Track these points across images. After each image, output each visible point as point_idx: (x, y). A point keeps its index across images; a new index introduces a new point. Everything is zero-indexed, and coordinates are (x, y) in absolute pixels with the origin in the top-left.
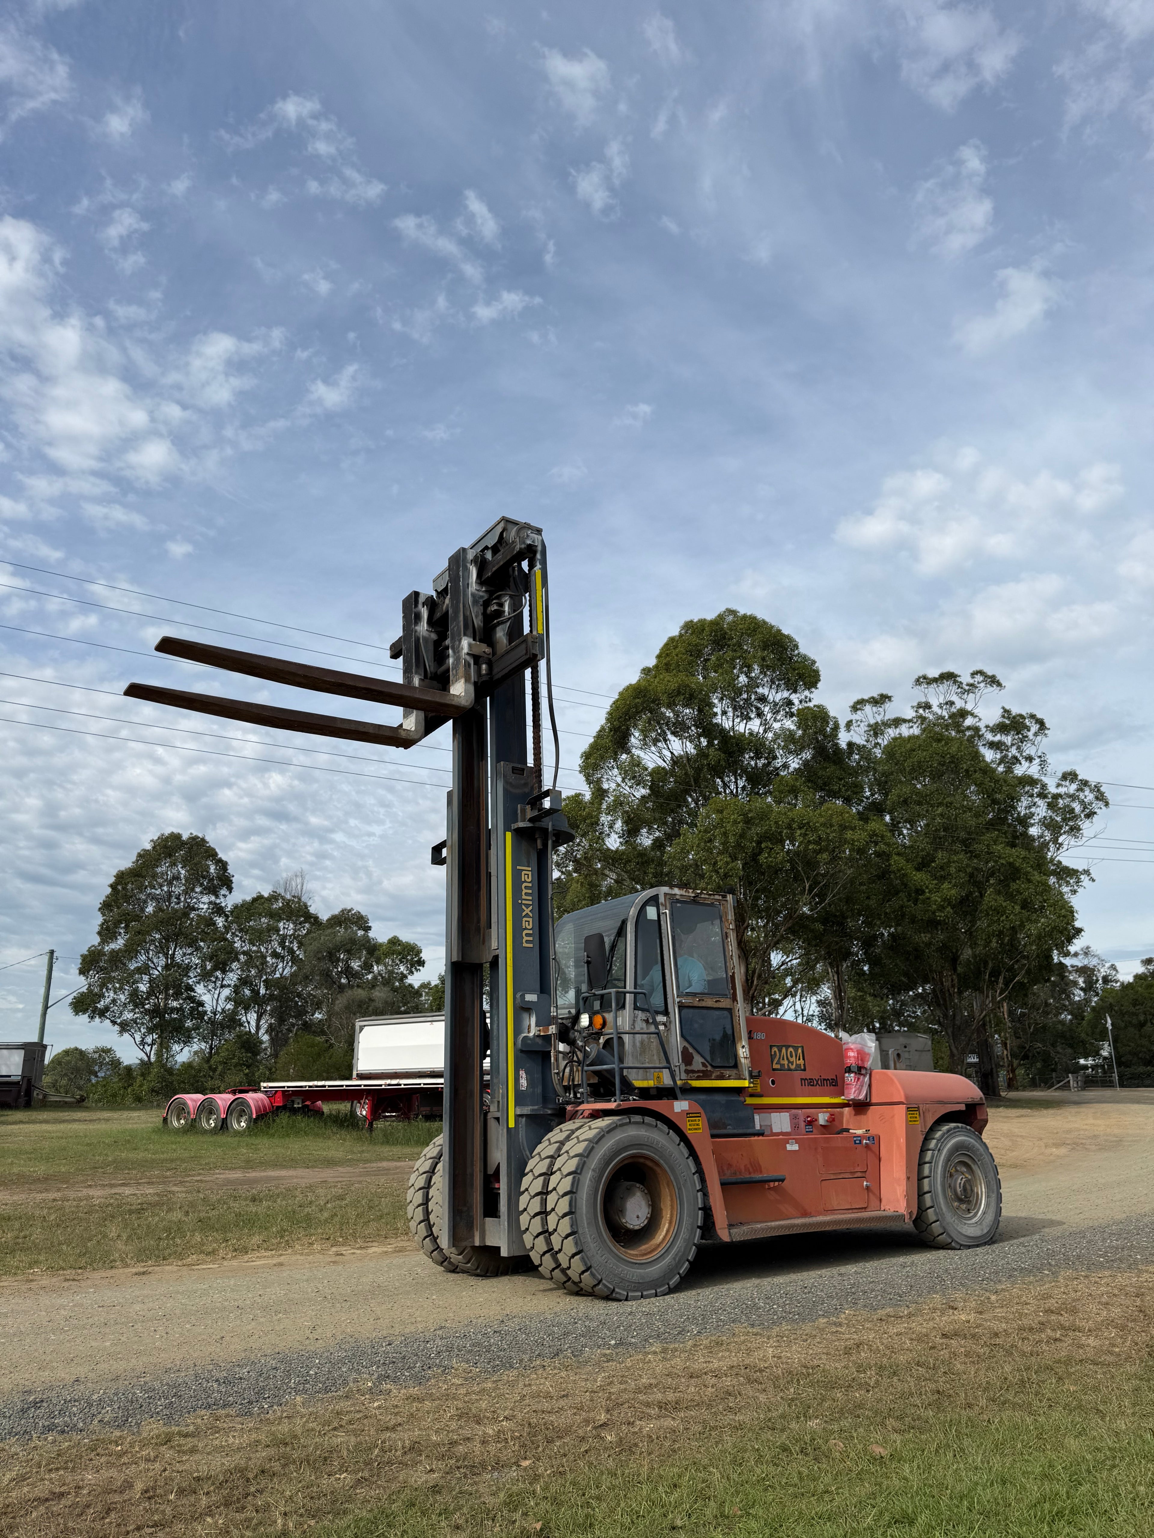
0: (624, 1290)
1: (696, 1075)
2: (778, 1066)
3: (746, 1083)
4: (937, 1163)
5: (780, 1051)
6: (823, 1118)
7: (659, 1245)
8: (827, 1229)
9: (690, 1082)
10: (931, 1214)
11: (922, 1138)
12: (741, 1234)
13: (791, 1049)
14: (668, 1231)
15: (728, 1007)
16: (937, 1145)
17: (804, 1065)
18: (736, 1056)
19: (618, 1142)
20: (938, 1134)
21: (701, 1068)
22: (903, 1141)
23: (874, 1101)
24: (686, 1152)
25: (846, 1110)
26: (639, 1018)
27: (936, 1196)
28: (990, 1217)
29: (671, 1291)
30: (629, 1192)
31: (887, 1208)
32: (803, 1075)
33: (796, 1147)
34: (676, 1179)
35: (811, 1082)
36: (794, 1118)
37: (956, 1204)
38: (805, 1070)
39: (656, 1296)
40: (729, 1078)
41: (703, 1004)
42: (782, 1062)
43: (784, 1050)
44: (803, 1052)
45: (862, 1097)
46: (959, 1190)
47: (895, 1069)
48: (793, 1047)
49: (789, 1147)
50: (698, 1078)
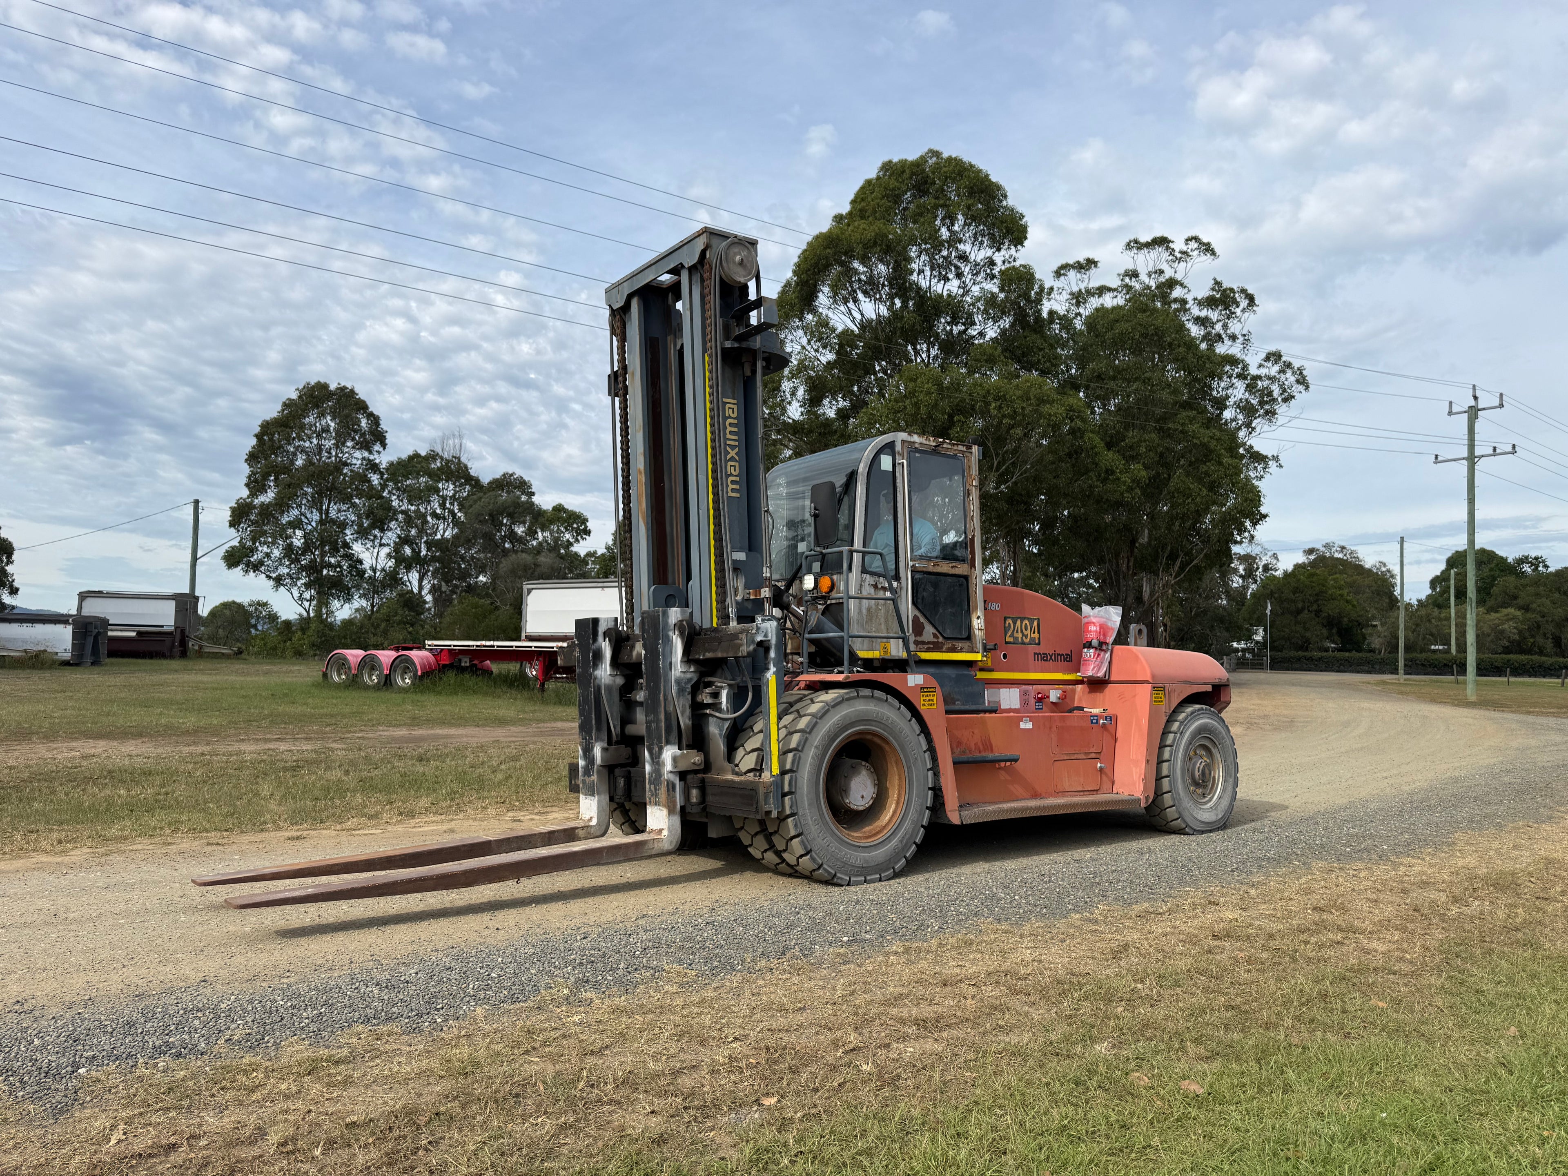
0: (846, 874)
1: (927, 646)
2: (1011, 640)
3: (978, 657)
4: (1178, 746)
5: (1015, 623)
6: (1054, 695)
7: (884, 827)
8: (1061, 812)
9: (922, 654)
10: (1167, 799)
11: (1165, 719)
12: (973, 816)
13: (1026, 622)
14: (894, 812)
15: (965, 573)
16: (1179, 727)
17: (1039, 639)
18: (970, 627)
19: (844, 717)
20: (1182, 716)
21: (932, 639)
22: (1145, 722)
23: (1113, 678)
24: (917, 729)
25: (1079, 687)
26: (867, 583)
27: (1175, 781)
28: (1225, 803)
29: (897, 875)
30: (855, 770)
31: (1120, 791)
32: (1037, 649)
33: (1029, 725)
34: (906, 756)
35: (1044, 657)
36: (1024, 694)
37: (1192, 788)
38: (1039, 644)
39: (880, 880)
40: (961, 651)
41: (937, 569)
42: (1016, 635)
43: (1019, 622)
44: (1039, 625)
45: (1100, 674)
46: (1197, 774)
47: (1136, 645)
48: (1028, 619)
49: (1023, 725)
50: (928, 650)
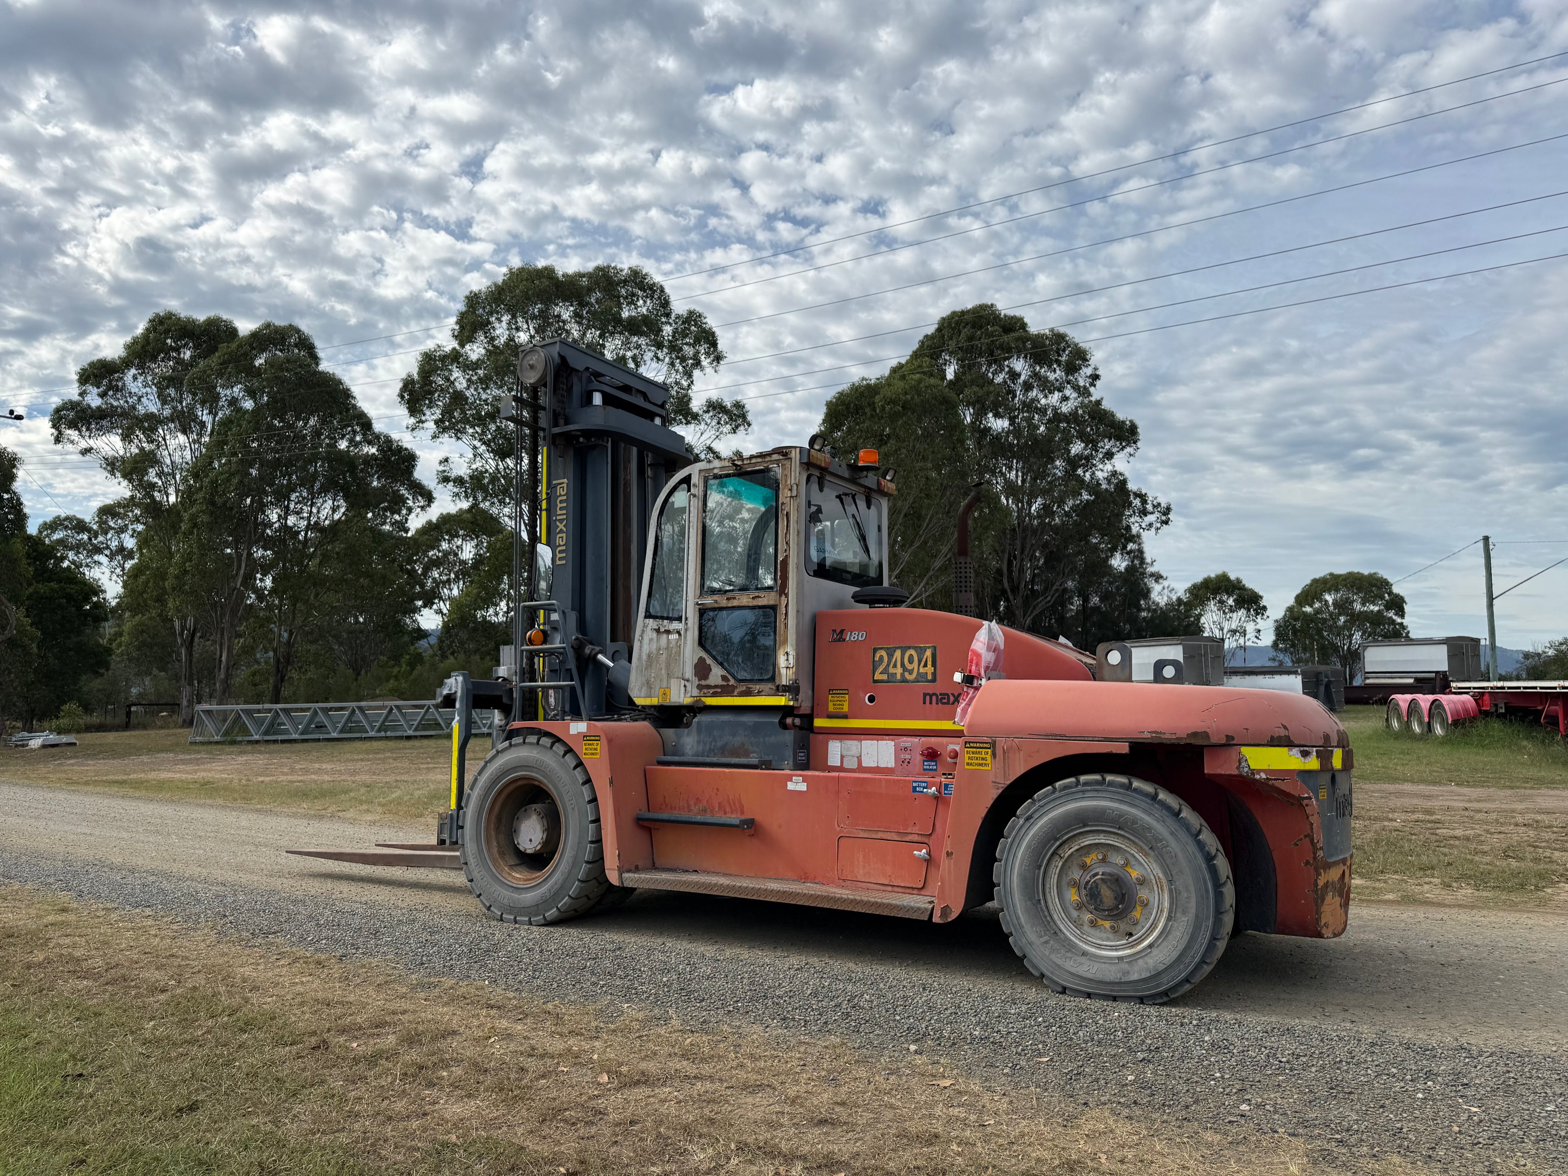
1: (711, 691)
2: (886, 677)
3: (783, 701)
5: (890, 655)
9: (703, 699)
13: (913, 652)
15: (772, 603)
17: (934, 674)
18: (775, 665)
19: (506, 763)
21: (720, 682)
26: (649, 628)
32: (930, 688)
33: (803, 787)
34: (563, 805)
35: (944, 699)
36: (899, 750)
38: (934, 680)
41: (735, 603)
42: (891, 670)
43: (898, 654)
44: (934, 656)
48: (915, 648)
49: (791, 786)
50: (715, 695)
